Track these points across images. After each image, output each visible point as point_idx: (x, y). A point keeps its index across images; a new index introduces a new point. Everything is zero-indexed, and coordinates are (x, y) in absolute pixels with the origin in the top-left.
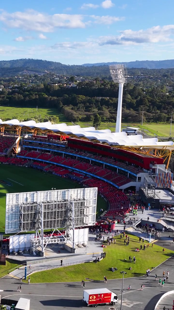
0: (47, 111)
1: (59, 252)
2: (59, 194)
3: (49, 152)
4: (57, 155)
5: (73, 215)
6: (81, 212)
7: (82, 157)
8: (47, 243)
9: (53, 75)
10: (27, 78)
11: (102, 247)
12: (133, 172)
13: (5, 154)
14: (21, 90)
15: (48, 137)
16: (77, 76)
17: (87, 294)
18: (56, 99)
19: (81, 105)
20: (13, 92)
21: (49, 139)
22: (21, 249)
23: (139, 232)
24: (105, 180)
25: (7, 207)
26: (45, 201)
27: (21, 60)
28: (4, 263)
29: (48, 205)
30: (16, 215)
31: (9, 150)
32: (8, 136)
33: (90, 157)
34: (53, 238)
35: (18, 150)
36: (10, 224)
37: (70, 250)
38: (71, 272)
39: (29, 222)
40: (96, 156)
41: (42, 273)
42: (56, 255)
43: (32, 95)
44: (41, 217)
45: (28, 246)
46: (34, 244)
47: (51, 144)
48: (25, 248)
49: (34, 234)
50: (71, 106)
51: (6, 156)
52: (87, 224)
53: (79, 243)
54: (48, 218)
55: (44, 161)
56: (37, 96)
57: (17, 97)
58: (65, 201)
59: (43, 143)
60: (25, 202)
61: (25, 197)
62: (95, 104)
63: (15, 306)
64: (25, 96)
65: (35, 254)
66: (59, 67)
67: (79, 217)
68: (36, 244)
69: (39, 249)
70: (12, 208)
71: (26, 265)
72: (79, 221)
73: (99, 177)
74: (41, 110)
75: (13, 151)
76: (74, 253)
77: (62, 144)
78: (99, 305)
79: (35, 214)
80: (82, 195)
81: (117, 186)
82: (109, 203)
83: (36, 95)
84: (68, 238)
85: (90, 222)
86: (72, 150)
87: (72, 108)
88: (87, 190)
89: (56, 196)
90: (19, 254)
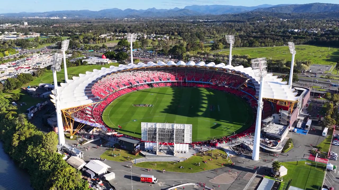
2: (170, 125)
8: (160, 148)
17: (142, 176)
25: (142, 129)
26: (162, 128)
28: (135, 155)
30: (145, 133)
32: (244, 77)
34: (164, 147)
37: (173, 154)
39: (151, 137)
42: (165, 155)
46: (154, 148)
51: (237, 89)
52: (187, 142)
54: (162, 137)
58: (173, 129)
60: (151, 127)
61: (151, 125)
70: (145, 129)
78: (147, 182)
80: (183, 127)
89: (168, 126)
90: (148, 151)
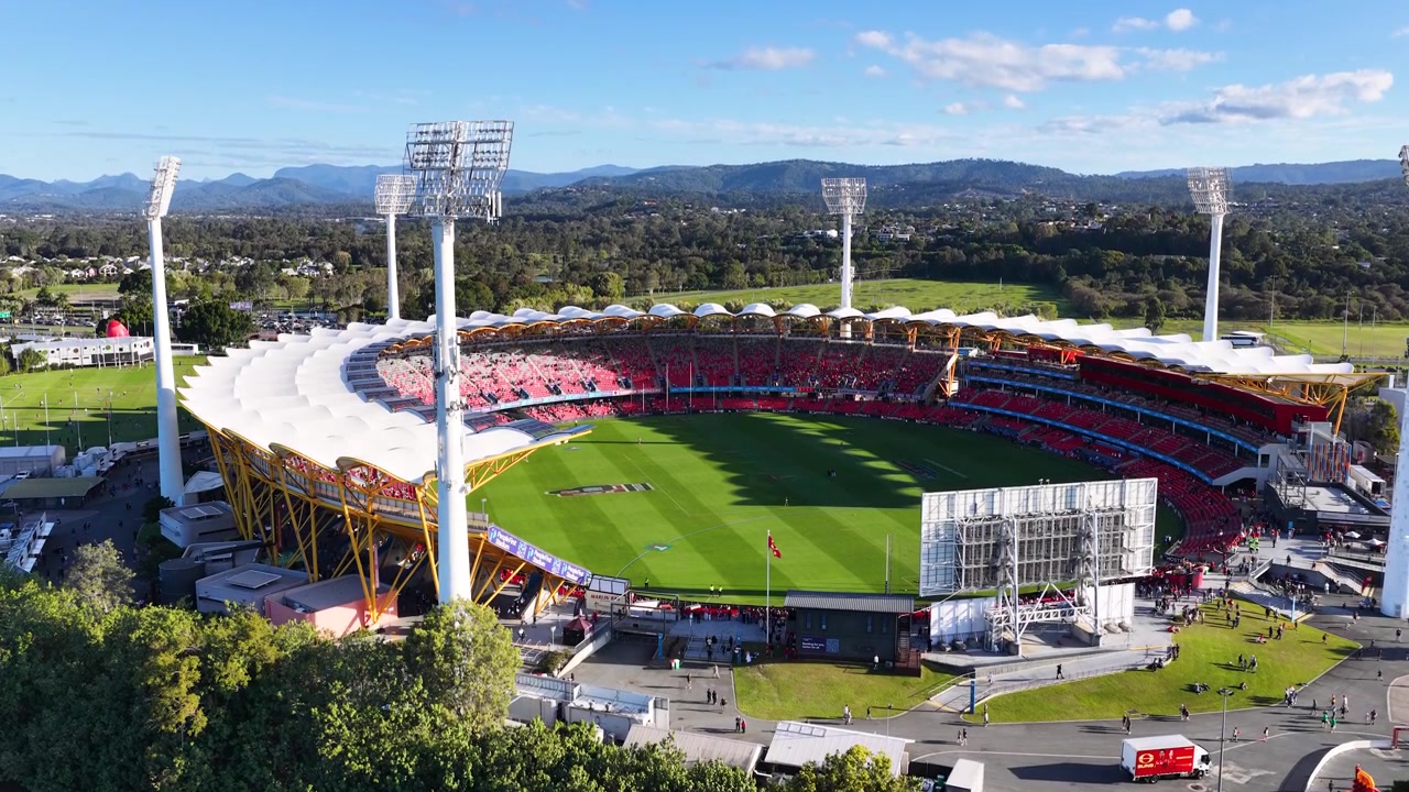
0: (1025, 291)
1: (1058, 644)
2: (1058, 494)
3: (1032, 391)
4: (1053, 399)
5: (1093, 549)
6: (1114, 541)
7: (1118, 405)
8: (1028, 621)
9: (1042, 199)
10: (975, 209)
11: (1170, 630)
12: (1249, 442)
13: (919, 397)
14: (958, 236)
15: (1030, 355)
16: (1104, 202)
17: (1134, 749)
18: (1049, 262)
19: (1114, 276)
20: (940, 244)
21: (1031, 360)
22: (961, 637)
23: (1265, 594)
24: (1177, 463)
25: (924, 528)
26: (1022, 511)
27: (958, 162)
28: (917, 673)
29: (1030, 524)
30: (948, 549)
31: (930, 388)
32: (926, 351)
33: (1136, 404)
34: (1042, 609)
35: (953, 387)
36: (931, 573)
37: (1086, 639)
38: (1090, 694)
39: (982, 566)
40: (1153, 401)
41: (1014, 696)
42: (1049, 650)
43: (988, 250)
44: (1013, 553)
45: (979, 628)
46: (995, 624)
47: (1037, 372)
48: (971, 633)
49: (994, 598)
50: (1089, 279)
51: (921, 402)
52: (1129, 573)
53: (1111, 621)
54: (1030, 557)
55: (1019, 415)
56: (1001, 252)
57: (948, 256)
58: (1074, 512)
59: (1016, 369)
60: (970, 516)
61: (970, 501)
62: (1149, 272)
63: (946, 779)
64: (969, 253)
65: (997, 649)
66: (1058, 180)
67: (1110, 554)
68: (1000, 622)
69: (1008, 636)
70: (937, 530)
71: (973, 676)
72: (1110, 565)
73: (1160, 456)
74: (1011, 289)
75: (940, 391)
76: (1098, 645)
77: (1065, 372)
78: (1163, 778)
79: (997, 546)
80: (1117, 497)
81: (1207, 479)
82: (1187, 521)
83: (998, 249)
84: (1083, 608)
85: (1139, 567)
86: (1092, 387)
87: (1092, 283)
88: (1132, 485)
89: (1051, 501)
90: (955, 649)
